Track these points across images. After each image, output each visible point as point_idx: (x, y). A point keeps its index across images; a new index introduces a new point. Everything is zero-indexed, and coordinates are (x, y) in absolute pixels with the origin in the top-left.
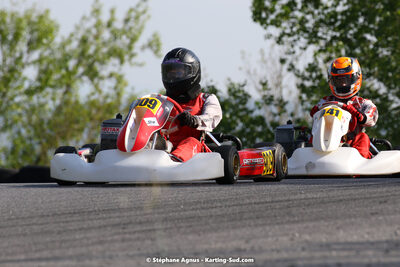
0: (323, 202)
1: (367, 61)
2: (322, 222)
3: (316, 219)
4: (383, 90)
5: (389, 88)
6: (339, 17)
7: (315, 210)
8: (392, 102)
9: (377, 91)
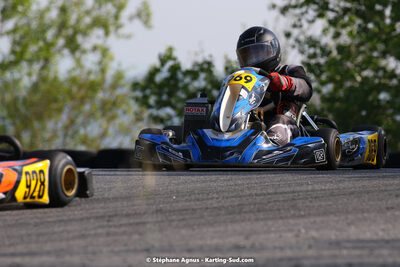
0: (332, 195)
1: (383, 37)
2: (332, 217)
3: (325, 214)
7: (323, 203)
9: (393, 71)
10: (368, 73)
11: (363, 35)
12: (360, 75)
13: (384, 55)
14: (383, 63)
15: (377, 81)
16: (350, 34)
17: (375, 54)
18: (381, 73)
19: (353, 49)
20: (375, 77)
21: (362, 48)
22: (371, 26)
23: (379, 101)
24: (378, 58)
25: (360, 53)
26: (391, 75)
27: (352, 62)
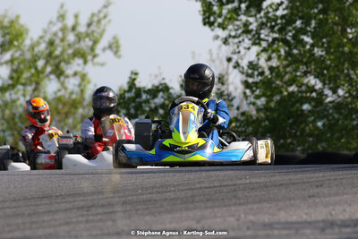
0: (266, 186)
1: (305, 60)
2: (265, 204)
3: (260, 202)
4: (319, 85)
5: (324, 84)
6: (279, 21)
7: (258, 193)
8: (327, 96)
9: (314, 86)
10: (293, 88)
11: (290, 59)
12: (287, 91)
13: (305, 74)
14: (305, 81)
15: (300, 95)
16: (279, 57)
17: (298, 74)
18: (304, 88)
19: (281, 69)
20: (299, 92)
21: (288, 70)
22: (295, 51)
23: (302, 111)
24: (300, 76)
25: (286, 73)
26: (312, 89)
27: (281, 81)
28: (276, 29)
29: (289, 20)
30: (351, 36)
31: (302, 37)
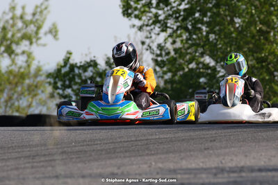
0: (171, 141)
1: (202, 44)
2: (171, 155)
3: (167, 152)
4: (212, 63)
5: (217, 62)
6: (182, 13)
7: (165, 146)
8: (219, 71)
9: (208, 64)
10: (193, 65)
12: (188, 67)
13: (202, 55)
14: (202, 60)
15: (198, 71)
16: (182, 41)
17: (197, 54)
18: (201, 66)
19: (183, 51)
20: (197, 68)
21: (189, 51)
22: (194, 37)
23: (200, 83)
24: (198, 56)
25: (187, 54)
26: (207, 67)
27: (183, 60)
28: (180, 19)
29: (189, 12)
30: (237, 25)
31: (200, 26)
